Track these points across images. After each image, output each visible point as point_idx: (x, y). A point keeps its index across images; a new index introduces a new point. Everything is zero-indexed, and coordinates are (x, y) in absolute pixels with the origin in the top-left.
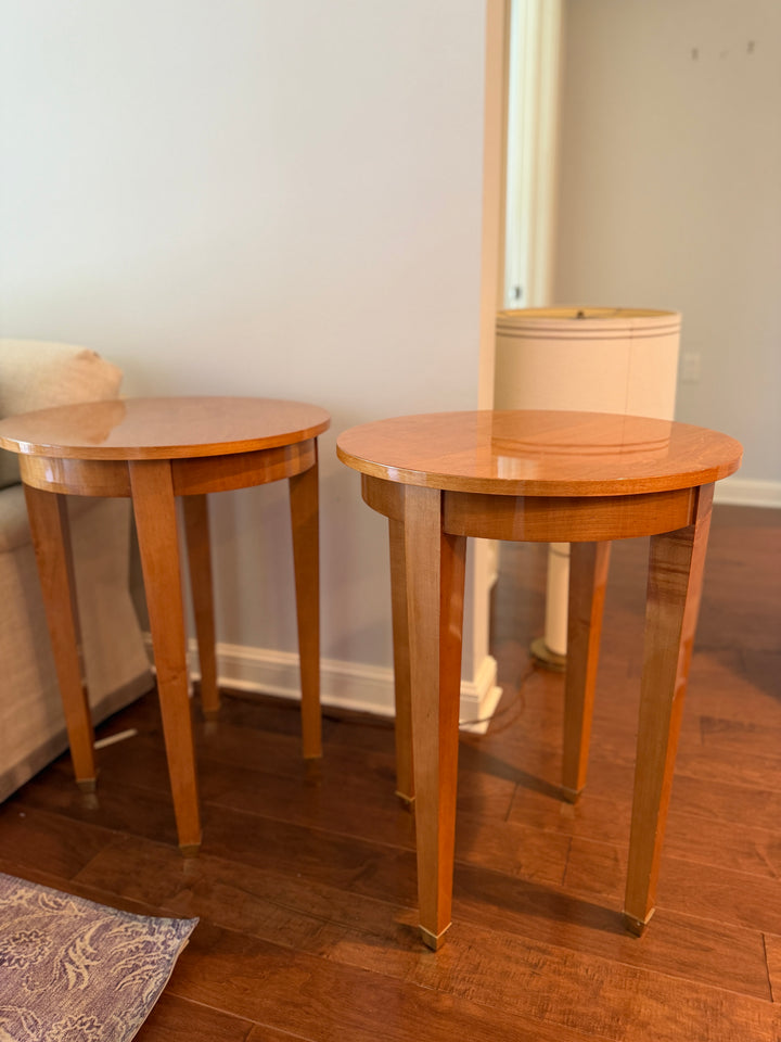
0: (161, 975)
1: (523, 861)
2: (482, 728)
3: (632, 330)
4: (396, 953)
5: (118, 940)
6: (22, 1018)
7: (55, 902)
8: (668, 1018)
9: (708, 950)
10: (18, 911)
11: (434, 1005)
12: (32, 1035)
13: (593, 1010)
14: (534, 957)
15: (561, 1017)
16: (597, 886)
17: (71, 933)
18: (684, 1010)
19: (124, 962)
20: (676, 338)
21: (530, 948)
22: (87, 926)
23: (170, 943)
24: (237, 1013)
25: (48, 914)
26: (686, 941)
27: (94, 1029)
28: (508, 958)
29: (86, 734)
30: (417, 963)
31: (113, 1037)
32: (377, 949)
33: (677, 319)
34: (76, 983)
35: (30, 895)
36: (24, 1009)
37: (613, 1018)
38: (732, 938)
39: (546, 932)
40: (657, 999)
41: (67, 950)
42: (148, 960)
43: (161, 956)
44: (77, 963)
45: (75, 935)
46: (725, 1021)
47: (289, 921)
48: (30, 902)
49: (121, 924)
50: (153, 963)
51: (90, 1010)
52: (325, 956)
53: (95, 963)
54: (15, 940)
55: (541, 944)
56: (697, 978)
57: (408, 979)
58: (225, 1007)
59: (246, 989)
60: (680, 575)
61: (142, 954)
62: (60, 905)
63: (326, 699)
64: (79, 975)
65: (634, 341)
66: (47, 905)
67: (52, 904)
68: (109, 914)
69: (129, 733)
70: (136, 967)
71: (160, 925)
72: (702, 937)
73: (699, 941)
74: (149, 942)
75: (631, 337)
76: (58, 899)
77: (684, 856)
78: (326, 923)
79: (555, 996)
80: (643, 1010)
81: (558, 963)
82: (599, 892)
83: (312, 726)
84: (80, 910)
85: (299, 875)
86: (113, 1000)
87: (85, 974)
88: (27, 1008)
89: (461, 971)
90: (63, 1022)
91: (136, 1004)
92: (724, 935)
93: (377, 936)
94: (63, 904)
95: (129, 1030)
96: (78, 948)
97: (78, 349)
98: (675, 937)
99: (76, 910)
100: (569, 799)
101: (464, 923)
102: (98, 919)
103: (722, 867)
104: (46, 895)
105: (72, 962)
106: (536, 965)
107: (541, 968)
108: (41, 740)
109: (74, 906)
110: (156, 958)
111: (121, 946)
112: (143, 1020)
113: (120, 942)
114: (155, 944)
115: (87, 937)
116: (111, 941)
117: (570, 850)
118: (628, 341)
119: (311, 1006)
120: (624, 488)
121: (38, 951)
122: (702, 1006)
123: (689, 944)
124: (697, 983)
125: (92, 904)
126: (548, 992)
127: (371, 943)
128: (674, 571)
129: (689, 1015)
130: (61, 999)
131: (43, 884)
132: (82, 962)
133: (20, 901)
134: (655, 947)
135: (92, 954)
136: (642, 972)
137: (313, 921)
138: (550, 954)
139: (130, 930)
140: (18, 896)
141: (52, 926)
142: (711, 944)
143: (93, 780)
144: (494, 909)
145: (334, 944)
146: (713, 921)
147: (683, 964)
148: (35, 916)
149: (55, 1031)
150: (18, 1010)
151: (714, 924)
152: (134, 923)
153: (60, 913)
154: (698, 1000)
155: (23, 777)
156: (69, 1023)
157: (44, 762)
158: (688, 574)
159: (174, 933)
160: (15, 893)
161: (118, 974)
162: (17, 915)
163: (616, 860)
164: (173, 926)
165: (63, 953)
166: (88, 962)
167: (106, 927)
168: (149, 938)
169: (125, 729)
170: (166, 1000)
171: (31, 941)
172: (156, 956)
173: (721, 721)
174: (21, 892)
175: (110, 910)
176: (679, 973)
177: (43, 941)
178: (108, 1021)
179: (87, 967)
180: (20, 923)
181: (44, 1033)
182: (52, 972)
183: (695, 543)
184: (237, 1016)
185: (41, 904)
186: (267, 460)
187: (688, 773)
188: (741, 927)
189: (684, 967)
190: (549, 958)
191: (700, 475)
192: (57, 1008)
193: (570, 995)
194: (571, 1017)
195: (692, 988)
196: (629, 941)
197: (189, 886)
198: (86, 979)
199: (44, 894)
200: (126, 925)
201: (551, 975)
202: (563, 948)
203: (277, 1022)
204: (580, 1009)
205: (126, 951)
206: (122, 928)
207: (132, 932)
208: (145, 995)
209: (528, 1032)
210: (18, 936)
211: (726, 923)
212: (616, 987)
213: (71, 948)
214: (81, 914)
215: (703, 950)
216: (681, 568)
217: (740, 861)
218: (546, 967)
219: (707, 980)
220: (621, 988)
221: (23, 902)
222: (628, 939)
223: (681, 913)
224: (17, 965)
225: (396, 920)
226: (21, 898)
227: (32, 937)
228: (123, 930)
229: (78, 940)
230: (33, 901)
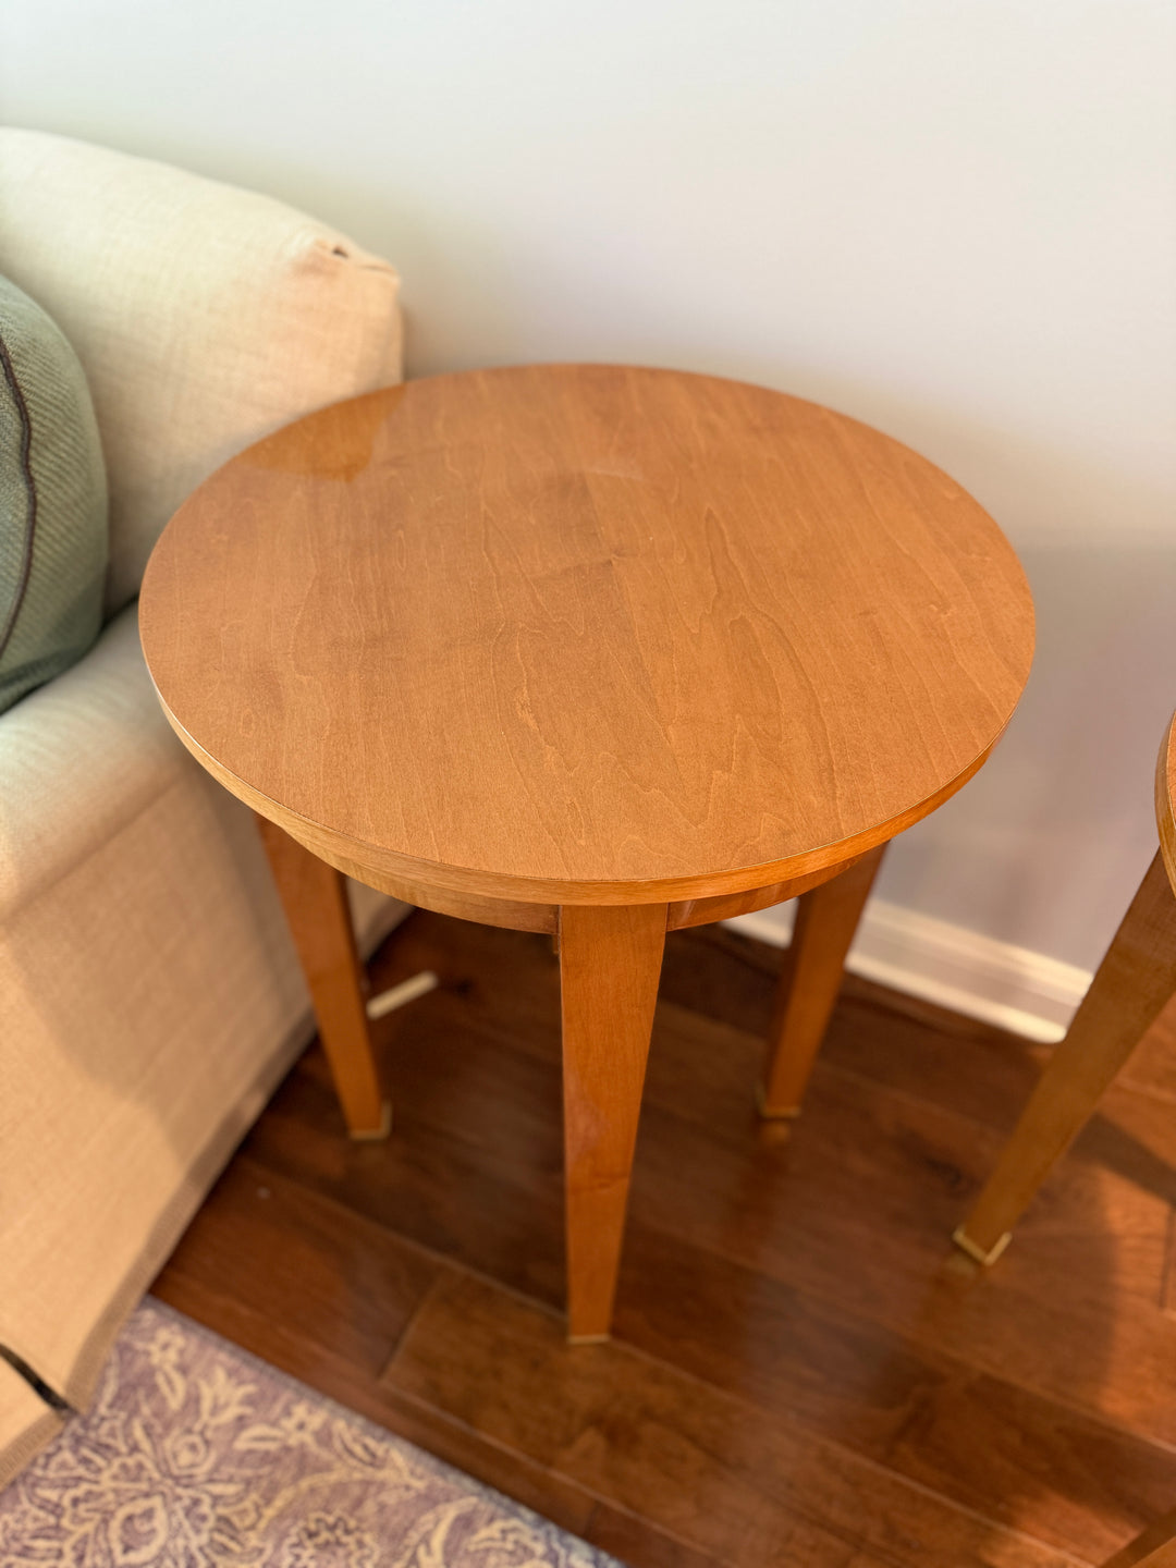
7: (366, 1448)
10: (303, 1463)
17: (406, 1531)
22: (429, 1517)
25: (357, 1476)
29: (346, 984)
35: (317, 1421)
45: (414, 1537)
48: (321, 1439)
49: (492, 1520)
54: (312, 1535)
62: (373, 1455)
66: (351, 1453)
67: (358, 1450)
68: (466, 1497)
69: (421, 984)
76: (369, 1442)
84: (412, 1474)
85: (792, 1415)
94: (380, 1453)
99: (406, 1473)
102: (448, 1500)
104: (347, 1428)
109: (403, 1467)
115: (437, 1544)
116: (480, 1563)
125: (433, 1463)
133: (302, 1436)
137: (833, 1541)
139: (511, 1537)
140: (295, 1420)
141: (370, 1507)
143: (380, 1133)
148: (333, 1477)
152: (516, 1523)
153: (377, 1476)
157: (280, 1072)
160: (287, 1413)
162: (302, 1471)
167: (465, 1524)
169: (410, 974)
171: (339, 1543)
174: (300, 1411)
175: (468, 1483)
177: (360, 1544)
180: (313, 1491)
185: (340, 1448)
197: (596, 1420)
199: (342, 1425)
200: (499, 1525)
206: (495, 1531)
207: (516, 1544)
210: (313, 1527)
214: (416, 1483)
221: (307, 1437)
226: (301, 1426)
227: (339, 1532)
228: (497, 1535)
229: (422, 1551)
230: (324, 1437)
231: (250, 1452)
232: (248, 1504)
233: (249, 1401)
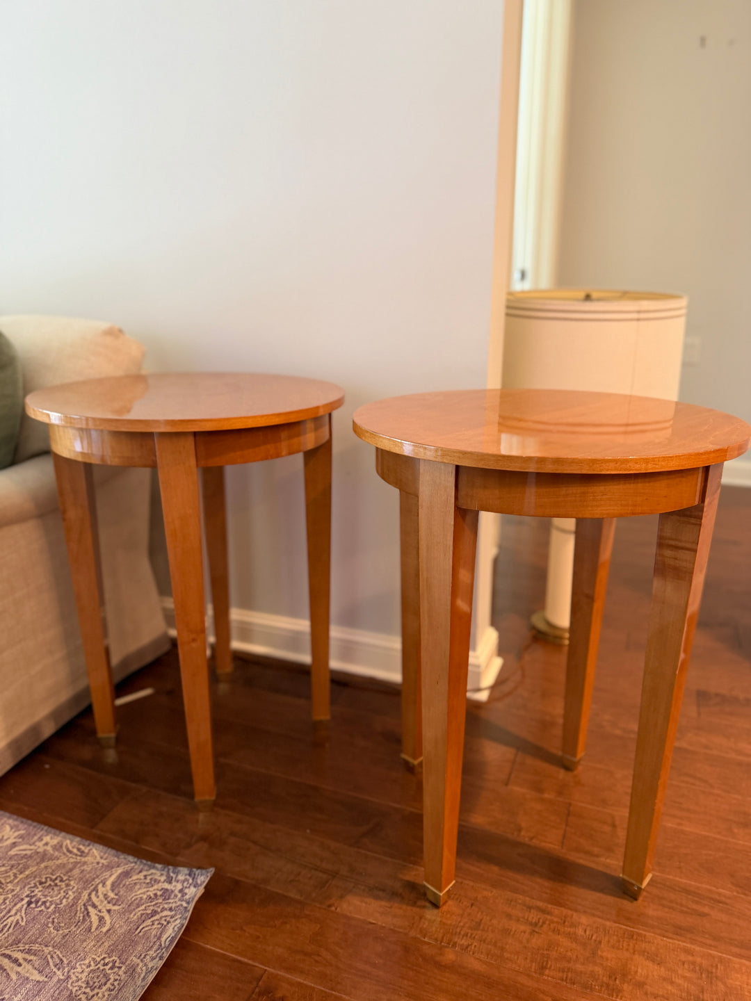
0: (178, 921)
1: (523, 825)
2: (483, 696)
3: (639, 312)
4: (401, 908)
5: (138, 887)
6: (49, 956)
7: (79, 849)
8: (664, 979)
9: (703, 915)
10: (44, 857)
11: (437, 958)
12: (59, 973)
13: (590, 969)
14: (534, 916)
15: (560, 974)
16: (596, 850)
17: (94, 879)
18: (680, 972)
19: (143, 907)
20: (682, 321)
21: (530, 908)
22: (108, 873)
23: (187, 891)
24: (250, 959)
25: (72, 860)
26: (681, 905)
27: (116, 969)
28: (509, 916)
29: (108, 691)
30: (421, 918)
31: (133, 978)
32: (383, 903)
33: (683, 302)
34: (98, 926)
35: (55, 841)
36: (50, 949)
37: (610, 977)
38: (726, 904)
39: (547, 893)
40: (653, 961)
41: (90, 894)
42: (166, 906)
43: (179, 903)
44: (100, 907)
45: (97, 881)
46: (719, 984)
47: (299, 874)
48: (56, 848)
49: (140, 872)
50: (171, 909)
51: (112, 951)
52: (333, 909)
53: (116, 908)
54: (41, 883)
55: (540, 904)
56: (693, 941)
57: (413, 933)
58: (238, 953)
59: (259, 937)
60: (687, 552)
61: (160, 901)
62: (83, 852)
63: (335, 664)
64: (101, 919)
65: (641, 323)
66: (71, 852)
67: (75, 851)
68: (128, 862)
69: (147, 692)
70: (155, 913)
71: (177, 873)
72: (697, 903)
73: (694, 906)
74: (167, 890)
75: (638, 320)
76: (81, 847)
77: (679, 824)
78: (334, 877)
79: (554, 954)
80: (640, 970)
81: (557, 923)
82: (597, 856)
83: (321, 690)
84: (102, 858)
85: (308, 831)
86: (134, 943)
87: (107, 917)
88: (53, 947)
89: (463, 927)
90: (87, 962)
91: (155, 947)
92: (720, 902)
93: (384, 891)
94: (86, 851)
95: (149, 972)
96: (100, 893)
97: (104, 325)
98: (671, 901)
99: (98, 858)
100: (568, 768)
101: (466, 882)
102: (118, 866)
103: (718, 836)
104: (70, 842)
105: (94, 906)
106: (536, 925)
107: (542, 926)
108: (64, 696)
109: (96, 854)
110: (174, 905)
111: (141, 892)
112: (161, 963)
113: (139, 889)
114: (172, 891)
115: (109, 883)
116: (130, 888)
117: (568, 815)
118: (635, 323)
119: (319, 955)
120: (637, 466)
121: (62, 894)
122: (697, 968)
123: (685, 909)
124: (693, 947)
125: (113, 852)
126: (547, 950)
127: (377, 898)
128: (682, 548)
129: (685, 978)
130: (85, 941)
131: (68, 832)
132: (105, 906)
133: (45, 847)
134: (652, 911)
135: (113, 899)
136: (639, 934)
137: (321, 874)
138: (549, 913)
139: (149, 878)
140: (44, 842)
141: (76, 872)
142: (706, 910)
143: (113, 735)
144: (496, 869)
145: (341, 897)
146: (708, 887)
147: (680, 928)
148: (60, 861)
149: (79, 970)
150: (44, 948)
151: (710, 891)
152: (153, 871)
153: (83, 859)
154: (694, 963)
155: (48, 731)
156: (92, 963)
157: (66, 718)
158: (695, 551)
159: (191, 881)
160: (40, 839)
161: (138, 919)
162: (42, 860)
163: (614, 826)
164: (190, 875)
165: (86, 897)
166: (110, 906)
167: (126, 874)
168: (166, 886)
169: (142, 688)
170: (183, 945)
171: (56, 885)
172: (173, 902)
173: (717, 695)
174: (47, 839)
175: (131, 858)
176: (674, 936)
177: (67, 885)
178: (128, 962)
179: (109, 911)
180: (46, 867)
181: (69, 972)
182: (76, 915)
183: (703, 521)
184: (250, 962)
185: (65, 851)
186: (284, 434)
187: (684, 745)
188: (735, 894)
189: (680, 931)
190: (549, 917)
191: (713, 455)
192: (81, 949)
193: (569, 954)
194: (570, 975)
195: (687, 951)
196: (626, 904)
197: (204, 838)
198: (108, 922)
199: (68, 842)
200: (144, 873)
201: (550, 933)
202: (562, 909)
203: (288, 969)
204: (579, 967)
205: (145, 897)
206: (141, 876)
207: (151, 879)
208: (163, 939)
209: (529, 987)
210: (44, 880)
211: (721, 890)
212: (613, 947)
213: (94, 893)
214: (103, 861)
215: (699, 915)
216: (688, 545)
217: (736, 831)
218: (545, 926)
219: (703, 944)
220: (618, 949)
221: (49, 848)
222: (625, 902)
223: (677, 879)
224: (43, 907)
225: (401, 876)
226: (46, 844)
227: (57, 881)
228: (142, 877)
229: (100, 886)
230: (58, 847)
231: (16, 855)
232: (11, 874)
233: (21, 837)
